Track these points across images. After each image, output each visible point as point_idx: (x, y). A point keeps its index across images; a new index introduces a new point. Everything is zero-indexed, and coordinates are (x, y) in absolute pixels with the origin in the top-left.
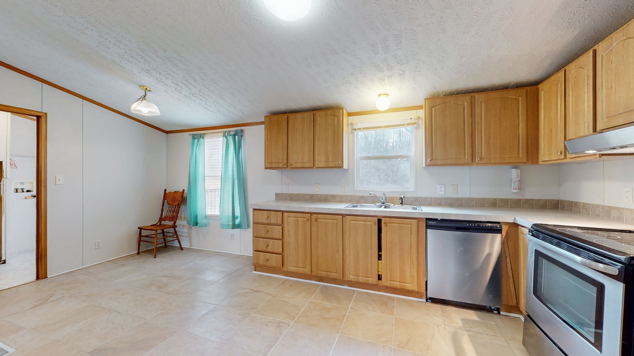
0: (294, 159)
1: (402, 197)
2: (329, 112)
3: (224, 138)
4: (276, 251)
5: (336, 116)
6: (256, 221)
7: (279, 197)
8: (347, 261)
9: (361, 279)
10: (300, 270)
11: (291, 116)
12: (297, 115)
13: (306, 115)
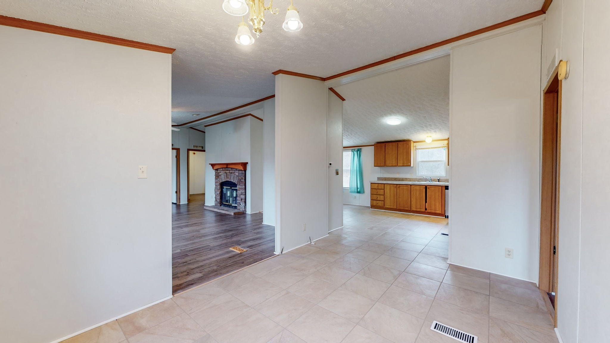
0: (388, 162)
1: (439, 178)
2: (404, 143)
3: (352, 152)
4: (381, 200)
5: (408, 144)
6: (372, 188)
7: (379, 179)
8: (412, 203)
9: (418, 210)
10: (392, 207)
11: (387, 144)
12: (390, 144)
13: (394, 144)
